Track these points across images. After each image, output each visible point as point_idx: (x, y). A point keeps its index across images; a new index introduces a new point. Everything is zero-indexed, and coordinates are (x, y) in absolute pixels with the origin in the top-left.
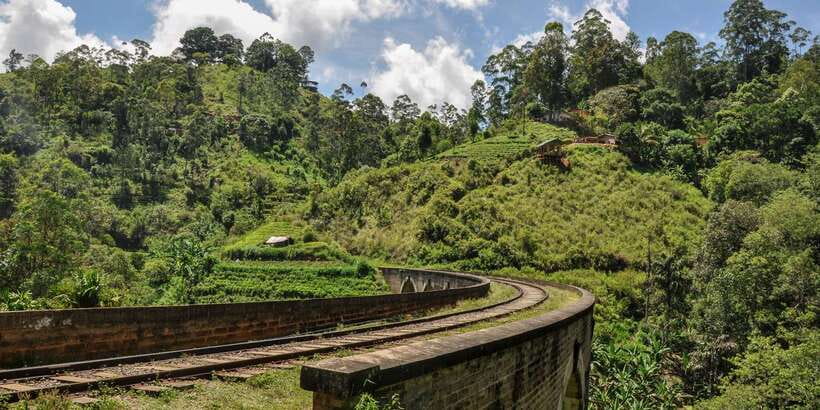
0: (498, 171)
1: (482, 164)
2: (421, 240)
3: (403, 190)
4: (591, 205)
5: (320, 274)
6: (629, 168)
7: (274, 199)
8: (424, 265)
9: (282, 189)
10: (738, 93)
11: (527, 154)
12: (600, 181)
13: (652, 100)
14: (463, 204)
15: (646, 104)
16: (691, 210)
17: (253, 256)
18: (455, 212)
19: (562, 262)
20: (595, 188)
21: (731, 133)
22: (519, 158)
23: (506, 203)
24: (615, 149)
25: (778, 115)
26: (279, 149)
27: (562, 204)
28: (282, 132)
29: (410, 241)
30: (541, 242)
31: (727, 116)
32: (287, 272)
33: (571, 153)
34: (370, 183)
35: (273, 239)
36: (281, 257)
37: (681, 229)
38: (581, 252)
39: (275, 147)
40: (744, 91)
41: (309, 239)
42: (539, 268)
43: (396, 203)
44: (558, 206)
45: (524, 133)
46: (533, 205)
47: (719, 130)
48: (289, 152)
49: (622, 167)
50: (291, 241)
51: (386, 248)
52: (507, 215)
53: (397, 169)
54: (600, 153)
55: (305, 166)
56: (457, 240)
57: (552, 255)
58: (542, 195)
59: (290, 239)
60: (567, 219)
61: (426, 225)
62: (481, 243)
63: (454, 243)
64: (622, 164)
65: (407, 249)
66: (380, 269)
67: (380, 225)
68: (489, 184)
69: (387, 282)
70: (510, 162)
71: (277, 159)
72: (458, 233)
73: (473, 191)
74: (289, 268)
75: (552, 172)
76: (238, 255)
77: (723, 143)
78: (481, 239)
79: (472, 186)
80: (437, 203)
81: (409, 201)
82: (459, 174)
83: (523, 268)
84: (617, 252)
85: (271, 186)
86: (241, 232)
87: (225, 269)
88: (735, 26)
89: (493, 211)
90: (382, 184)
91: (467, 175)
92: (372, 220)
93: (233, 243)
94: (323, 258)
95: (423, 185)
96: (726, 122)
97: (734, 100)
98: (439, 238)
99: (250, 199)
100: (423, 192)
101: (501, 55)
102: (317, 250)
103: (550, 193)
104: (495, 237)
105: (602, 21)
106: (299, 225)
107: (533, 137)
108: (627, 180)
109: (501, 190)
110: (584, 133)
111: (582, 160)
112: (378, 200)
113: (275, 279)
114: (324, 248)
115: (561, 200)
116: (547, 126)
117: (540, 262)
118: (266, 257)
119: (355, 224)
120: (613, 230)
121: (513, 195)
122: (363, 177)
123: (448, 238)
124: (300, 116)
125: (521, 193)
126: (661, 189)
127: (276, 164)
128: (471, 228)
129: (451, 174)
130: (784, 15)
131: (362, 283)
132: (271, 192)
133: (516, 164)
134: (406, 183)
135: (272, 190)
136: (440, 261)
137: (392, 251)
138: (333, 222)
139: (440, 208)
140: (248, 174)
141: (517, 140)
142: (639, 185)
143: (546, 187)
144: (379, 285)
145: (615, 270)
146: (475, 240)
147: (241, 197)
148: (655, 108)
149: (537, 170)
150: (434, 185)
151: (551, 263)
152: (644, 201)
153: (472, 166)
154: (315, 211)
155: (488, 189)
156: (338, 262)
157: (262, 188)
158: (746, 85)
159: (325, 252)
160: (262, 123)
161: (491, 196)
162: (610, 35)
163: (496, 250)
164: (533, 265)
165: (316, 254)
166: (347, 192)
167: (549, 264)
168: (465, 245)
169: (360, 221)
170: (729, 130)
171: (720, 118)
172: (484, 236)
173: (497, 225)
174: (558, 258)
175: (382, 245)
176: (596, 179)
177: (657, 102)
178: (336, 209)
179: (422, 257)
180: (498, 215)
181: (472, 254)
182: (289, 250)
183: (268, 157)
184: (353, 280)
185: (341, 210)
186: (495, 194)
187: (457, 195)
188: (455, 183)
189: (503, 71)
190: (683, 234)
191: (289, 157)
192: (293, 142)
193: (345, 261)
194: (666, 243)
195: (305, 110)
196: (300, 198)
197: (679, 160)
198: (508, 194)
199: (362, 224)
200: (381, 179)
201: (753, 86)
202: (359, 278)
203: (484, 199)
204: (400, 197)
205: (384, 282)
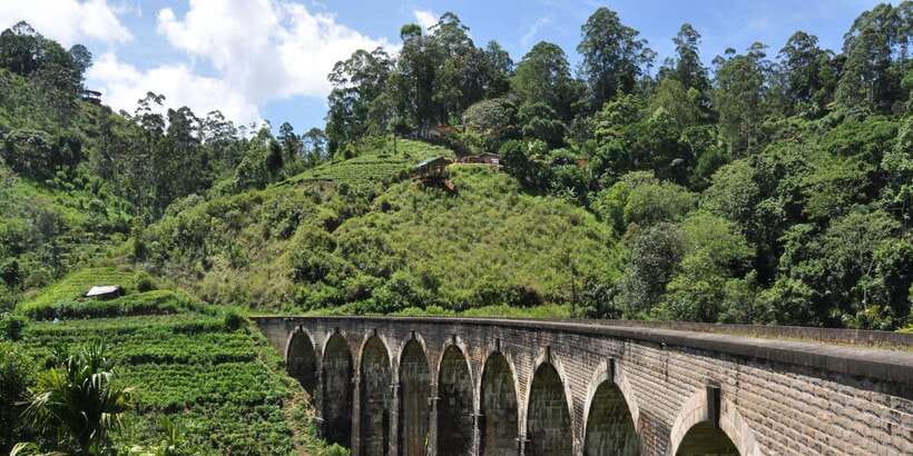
0: (373, 196)
1: (356, 188)
2: (296, 281)
3: (256, 222)
4: (487, 233)
5: (177, 330)
6: (520, 191)
7: (68, 241)
8: (305, 311)
9: (77, 227)
10: (605, 113)
11: (403, 176)
12: (491, 206)
13: (531, 116)
14: (340, 235)
15: (525, 120)
16: (591, 235)
17: (69, 314)
18: (332, 246)
19: (470, 297)
20: (488, 213)
21: (614, 153)
22: (395, 181)
23: (393, 232)
24: (501, 169)
25: (658, 135)
26: (65, 176)
27: (456, 232)
28: (66, 154)
29: (282, 284)
30: (442, 276)
31: (607, 135)
32: (131, 331)
33: (454, 174)
34: (213, 215)
35: (95, 291)
36: (113, 312)
37: (587, 256)
38: (491, 286)
39: (59, 173)
40: (612, 110)
41: (145, 287)
42: (446, 307)
43: (250, 238)
44: (453, 235)
45: (396, 152)
46: (424, 234)
47: (600, 150)
48: (78, 180)
49: (513, 189)
50: (121, 292)
51: (249, 293)
52: (395, 246)
53: (245, 196)
54: (485, 173)
55: (103, 197)
56: (342, 279)
57: (458, 291)
58: (432, 223)
59: (120, 288)
60: (465, 249)
61: (300, 263)
62: (371, 281)
63: (337, 283)
64: (512, 186)
65: (279, 293)
66: (252, 319)
67: (234, 266)
68: (365, 211)
69: (265, 335)
70: (386, 185)
71: (63, 188)
72: (340, 270)
73: (348, 221)
74: (132, 325)
75: (438, 196)
76: (47, 314)
77: (605, 163)
78: (369, 277)
79: (347, 214)
80: (309, 236)
81: (267, 235)
82: (329, 200)
83: (428, 308)
84: (528, 284)
85: (61, 223)
86: (41, 284)
87: (39, 333)
88: (593, 41)
89: (379, 243)
90: (228, 214)
91: (337, 200)
92: (221, 260)
93: (34, 298)
94: (172, 310)
95: (283, 215)
96: (608, 141)
97: (601, 119)
98: (317, 279)
99: (34, 241)
100: (284, 224)
101: (350, 61)
102: (160, 300)
103: (441, 220)
104: (386, 274)
105: (459, 27)
106: (128, 270)
107: (407, 156)
108: (520, 204)
109: (383, 219)
110: (461, 152)
111: (468, 182)
112: (225, 236)
113: (115, 342)
114: (170, 297)
115: (455, 228)
116: (419, 143)
117: (447, 300)
118: (93, 313)
119: (199, 266)
120: (516, 260)
121: (398, 223)
122: (203, 206)
123: (329, 276)
124: (83, 135)
125: (408, 220)
126: (555, 213)
127: (63, 195)
128: (354, 263)
129: (318, 201)
130: (637, 33)
131: (236, 338)
132: (62, 232)
133: (395, 187)
134: (259, 213)
135: (63, 229)
136: (324, 305)
137: (257, 296)
138: (168, 264)
139: (314, 242)
140: (27, 209)
141: (389, 159)
142: (533, 210)
143: (435, 212)
144: (255, 339)
145: (529, 305)
146: (365, 279)
147: (20, 239)
148: (535, 124)
149: (420, 194)
150: (298, 214)
151: (459, 300)
152: (544, 227)
153: (344, 190)
154: (141, 253)
155: (368, 218)
156: (192, 315)
157: (50, 227)
158: (611, 104)
159: (172, 303)
160: (38, 142)
161: (373, 225)
162: (471, 43)
163: (394, 289)
164: (438, 304)
165: (161, 306)
166: (182, 227)
167: (456, 301)
168: (353, 284)
169: (204, 262)
170: (611, 150)
171: (600, 136)
172: (372, 272)
173: (386, 260)
174: (466, 294)
175: (242, 289)
176: (487, 203)
177: (536, 118)
178: (171, 249)
179: (301, 302)
180: (385, 247)
181: (363, 294)
182: (122, 301)
183: (51, 188)
184: (222, 336)
185: (177, 249)
186: (377, 222)
187: (331, 225)
188: (326, 212)
189: (353, 80)
190: (589, 262)
191: (80, 187)
192: (81, 167)
193: (202, 312)
194: (575, 273)
195: (88, 127)
196: (103, 239)
197: (568, 182)
198: (392, 223)
199: (208, 266)
200: (226, 210)
201: (620, 105)
202: (229, 332)
203: (365, 229)
204: (254, 230)
205: (260, 334)
